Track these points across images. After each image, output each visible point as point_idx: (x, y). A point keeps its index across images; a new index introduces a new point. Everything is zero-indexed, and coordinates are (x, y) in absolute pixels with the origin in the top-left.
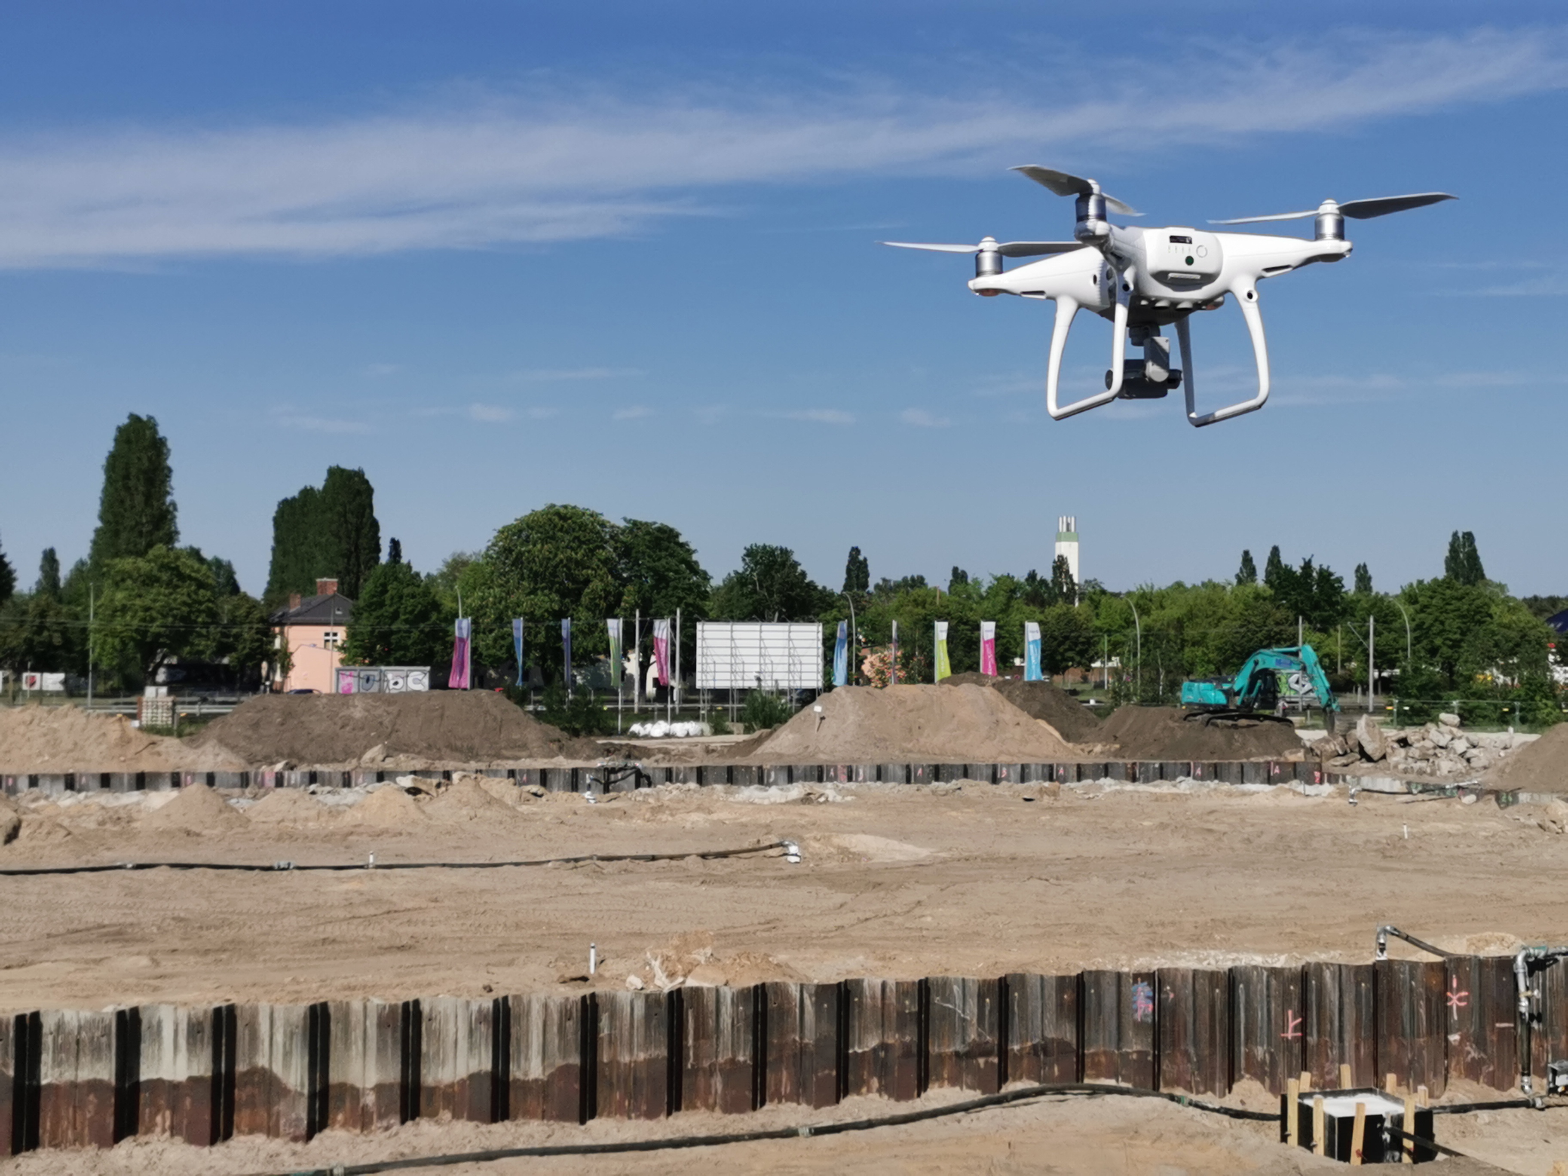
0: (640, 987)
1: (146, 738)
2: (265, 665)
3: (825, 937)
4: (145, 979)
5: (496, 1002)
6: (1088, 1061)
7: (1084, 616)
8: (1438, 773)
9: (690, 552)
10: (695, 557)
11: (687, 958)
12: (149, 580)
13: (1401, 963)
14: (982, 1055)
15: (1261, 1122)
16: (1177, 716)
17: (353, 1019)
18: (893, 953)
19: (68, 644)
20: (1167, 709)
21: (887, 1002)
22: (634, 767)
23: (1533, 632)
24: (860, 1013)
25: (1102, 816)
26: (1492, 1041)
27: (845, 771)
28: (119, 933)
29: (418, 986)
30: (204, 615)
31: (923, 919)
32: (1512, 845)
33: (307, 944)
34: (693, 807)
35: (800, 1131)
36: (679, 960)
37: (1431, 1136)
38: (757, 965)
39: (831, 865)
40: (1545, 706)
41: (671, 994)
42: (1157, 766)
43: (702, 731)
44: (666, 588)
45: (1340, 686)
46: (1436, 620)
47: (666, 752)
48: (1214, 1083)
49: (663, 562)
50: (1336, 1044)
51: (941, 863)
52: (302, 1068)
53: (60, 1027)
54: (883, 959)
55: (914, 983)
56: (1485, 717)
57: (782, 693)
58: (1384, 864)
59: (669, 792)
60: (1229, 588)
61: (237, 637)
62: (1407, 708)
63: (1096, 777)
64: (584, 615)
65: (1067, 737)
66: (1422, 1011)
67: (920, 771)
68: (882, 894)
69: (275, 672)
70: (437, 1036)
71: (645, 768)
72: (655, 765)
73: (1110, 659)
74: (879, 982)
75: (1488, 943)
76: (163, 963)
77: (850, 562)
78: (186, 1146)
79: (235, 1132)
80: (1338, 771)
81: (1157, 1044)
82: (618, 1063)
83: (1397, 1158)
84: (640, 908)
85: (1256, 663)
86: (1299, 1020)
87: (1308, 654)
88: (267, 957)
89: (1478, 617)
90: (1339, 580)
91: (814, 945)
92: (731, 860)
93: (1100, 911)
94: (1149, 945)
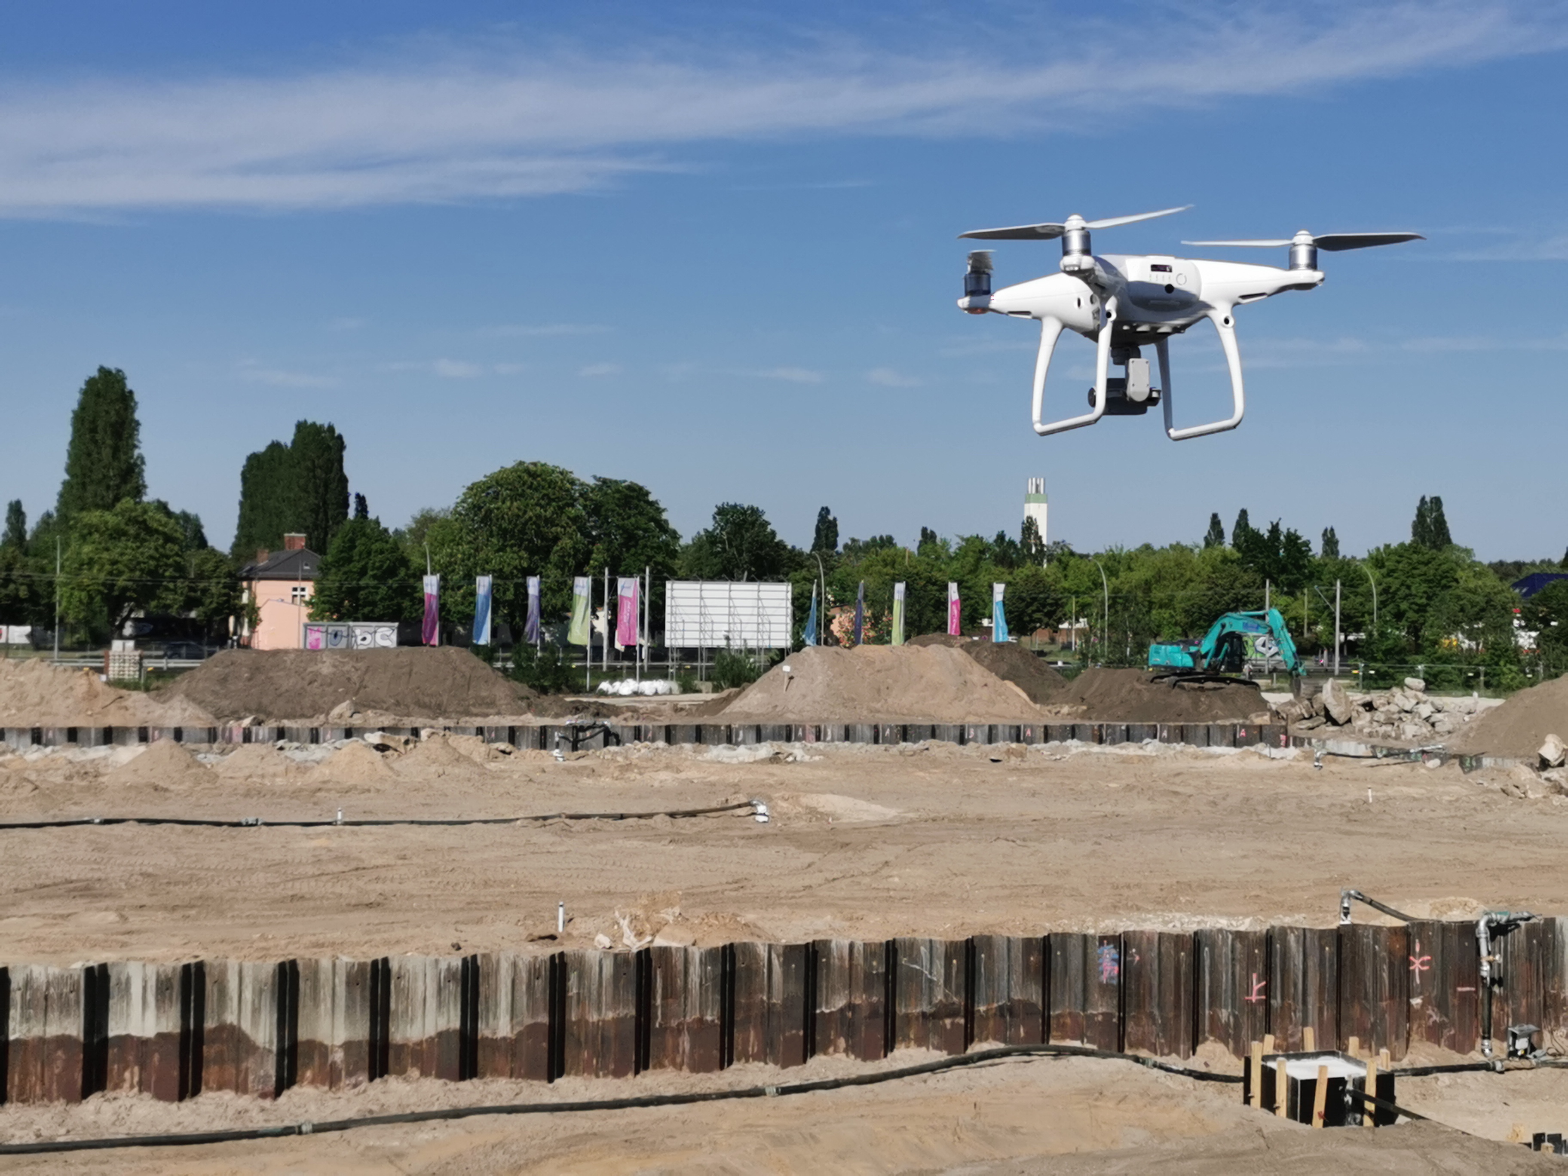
0: (608, 946)
1: (113, 693)
2: (232, 620)
3: (793, 897)
4: (112, 934)
5: (465, 960)
6: (1053, 1023)
7: (1053, 577)
8: (1403, 737)
9: (660, 511)
10: (665, 516)
11: (655, 917)
12: (117, 534)
13: (1365, 927)
14: (949, 1016)
15: (1224, 1084)
16: (1144, 678)
17: (322, 977)
18: (860, 913)
19: (34, 597)
20: (1135, 671)
21: (854, 962)
22: (603, 725)
23: (1499, 597)
24: (828, 975)
25: (1068, 778)
26: (1454, 1005)
27: (814, 730)
28: (87, 888)
29: (386, 943)
30: (171, 570)
31: (890, 879)
32: (1475, 809)
33: (275, 901)
34: (662, 765)
35: (767, 1091)
36: (648, 919)
37: (1393, 1099)
38: (725, 925)
39: (800, 825)
40: (1508, 672)
41: (639, 953)
42: (1123, 728)
43: (671, 690)
44: (635, 546)
45: (1305, 650)
46: (1402, 585)
47: (634, 710)
48: (1179, 1045)
49: (633, 520)
50: (1300, 1006)
51: (909, 823)
52: (271, 1024)
53: (28, 983)
54: (851, 919)
55: (881, 944)
56: (1450, 681)
57: (751, 651)
58: (1348, 827)
59: (637, 750)
60: (1197, 551)
61: (205, 591)
62: (1372, 672)
63: (1063, 739)
64: (554, 573)
65: (1034, 698)
66: (1385, 975)
67: (888, 732)
68: (850, 854)
69: (242, 627)
70: (406, 994)
71: (613, 726)
72: (624, 723)
73: (1077, 621)
74: (846, 943)
75: (1450, 908)
76: (131, 919)
77: (819, 521)
78: (154, 1102)
79: (203, 1088)
80: (1303, 734)
81: (1122, 1006)
82: (587, 1022)
83: (1358, 1121)
84: (608, 867)
85: (1223, 626)
86: (1264, 983)
87: (1275, 617)
88: (236, 913)
89: (1444, 582)
90: (1307, 544)
91: (782, 905)
92: (700, 819)
93: (1067, 872)
94: (1115, 907)
